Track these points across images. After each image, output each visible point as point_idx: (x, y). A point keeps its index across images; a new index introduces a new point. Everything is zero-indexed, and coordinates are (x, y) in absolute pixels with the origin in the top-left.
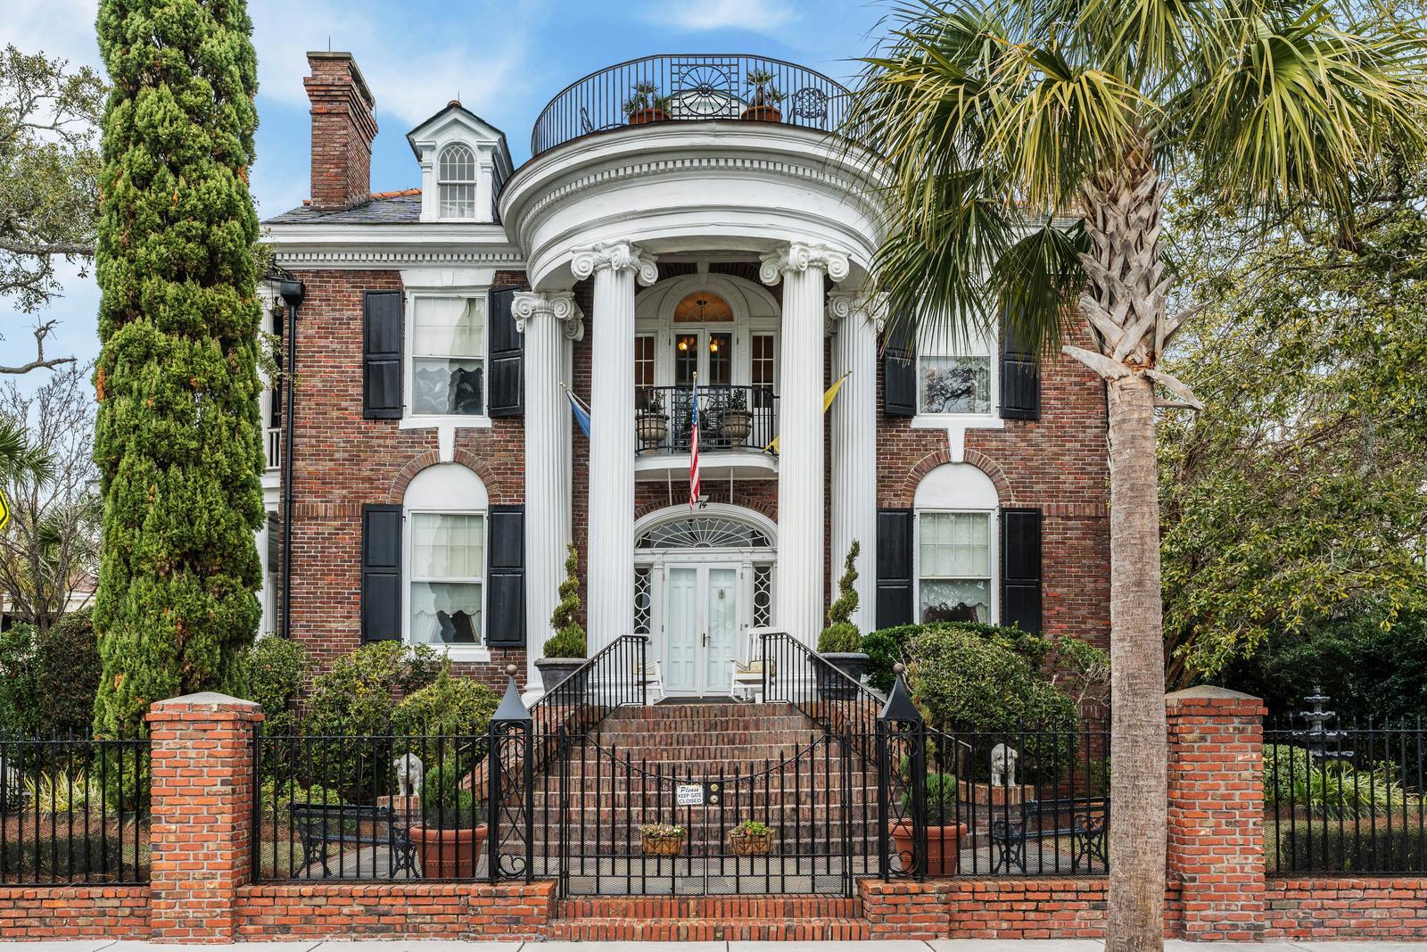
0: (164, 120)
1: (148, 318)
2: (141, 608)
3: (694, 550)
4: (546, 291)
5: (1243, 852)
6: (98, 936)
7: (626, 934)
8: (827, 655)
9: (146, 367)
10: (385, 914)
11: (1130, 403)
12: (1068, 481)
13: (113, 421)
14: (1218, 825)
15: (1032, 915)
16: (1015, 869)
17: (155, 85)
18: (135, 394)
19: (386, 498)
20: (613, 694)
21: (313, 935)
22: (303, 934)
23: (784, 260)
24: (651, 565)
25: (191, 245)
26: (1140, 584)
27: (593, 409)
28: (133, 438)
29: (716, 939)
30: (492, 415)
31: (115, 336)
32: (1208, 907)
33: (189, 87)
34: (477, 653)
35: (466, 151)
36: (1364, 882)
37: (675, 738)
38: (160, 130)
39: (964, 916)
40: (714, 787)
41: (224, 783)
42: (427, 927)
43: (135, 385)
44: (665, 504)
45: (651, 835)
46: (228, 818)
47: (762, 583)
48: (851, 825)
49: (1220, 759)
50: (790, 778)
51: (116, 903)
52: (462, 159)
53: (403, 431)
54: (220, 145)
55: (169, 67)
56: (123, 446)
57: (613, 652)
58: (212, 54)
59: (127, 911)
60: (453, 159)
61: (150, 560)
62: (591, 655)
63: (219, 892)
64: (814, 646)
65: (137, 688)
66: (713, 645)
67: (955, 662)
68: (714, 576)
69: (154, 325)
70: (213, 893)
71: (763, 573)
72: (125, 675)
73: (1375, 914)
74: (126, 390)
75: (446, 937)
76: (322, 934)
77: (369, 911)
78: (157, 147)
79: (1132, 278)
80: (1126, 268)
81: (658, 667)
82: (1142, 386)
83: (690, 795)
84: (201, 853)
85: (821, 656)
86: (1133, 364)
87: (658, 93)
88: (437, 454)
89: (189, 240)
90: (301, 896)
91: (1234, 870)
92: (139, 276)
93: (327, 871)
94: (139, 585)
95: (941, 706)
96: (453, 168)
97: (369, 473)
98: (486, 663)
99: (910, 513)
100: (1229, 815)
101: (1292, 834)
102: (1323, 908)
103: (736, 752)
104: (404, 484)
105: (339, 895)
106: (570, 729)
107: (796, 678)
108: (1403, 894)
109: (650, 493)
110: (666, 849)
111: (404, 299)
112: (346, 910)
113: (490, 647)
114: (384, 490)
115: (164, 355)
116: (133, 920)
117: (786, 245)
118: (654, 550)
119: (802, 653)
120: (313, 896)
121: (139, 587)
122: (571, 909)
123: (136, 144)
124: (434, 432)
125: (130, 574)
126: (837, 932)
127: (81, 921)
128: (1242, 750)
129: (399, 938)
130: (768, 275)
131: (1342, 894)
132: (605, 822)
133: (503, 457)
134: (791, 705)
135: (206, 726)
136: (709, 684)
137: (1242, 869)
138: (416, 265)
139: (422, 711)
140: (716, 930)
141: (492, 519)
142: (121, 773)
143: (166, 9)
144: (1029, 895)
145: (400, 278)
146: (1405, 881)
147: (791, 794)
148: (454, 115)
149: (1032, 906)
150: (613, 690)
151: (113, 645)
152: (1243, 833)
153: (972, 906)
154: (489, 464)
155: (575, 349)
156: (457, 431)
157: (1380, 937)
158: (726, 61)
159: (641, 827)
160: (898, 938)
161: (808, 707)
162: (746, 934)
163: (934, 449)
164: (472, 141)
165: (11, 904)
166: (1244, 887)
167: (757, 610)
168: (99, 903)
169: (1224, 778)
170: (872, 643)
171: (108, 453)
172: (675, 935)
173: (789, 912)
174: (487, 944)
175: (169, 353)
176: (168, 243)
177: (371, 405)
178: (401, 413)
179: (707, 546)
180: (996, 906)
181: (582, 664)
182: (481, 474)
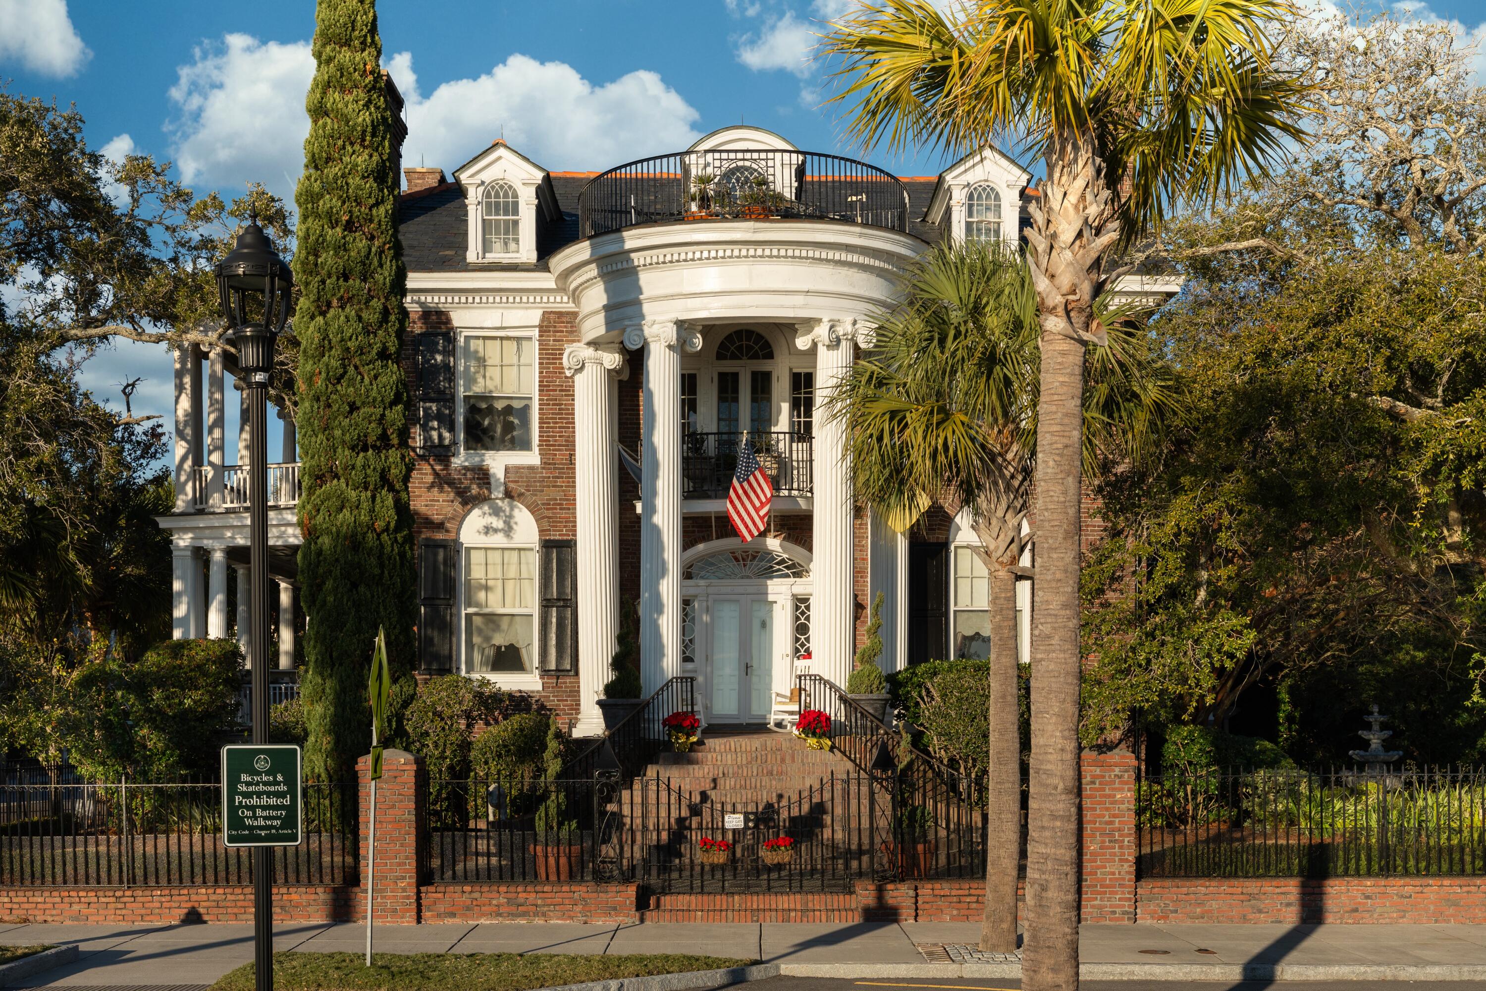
1: (343, 480)
3: (737, 581)
4: (595, 343)
8: (854, 696)
10: (522, 905)
13: (319, 555)
14: (1103, 842)
15: (974, 905)
18: (334, 535)
19: (440, 533)
21: (472, 919)
22: (465, 918)
24: (695, 597)
29: (752, 921)
30: (542, 452)
31: (317, 492)
34: (529, 682)
35: (510, 187)
38: (349, 343)
39: (926, 906)
40: (752, 816)
41: (410, 813)
42: (551, 914)
43: (334, 529)
44: (709, 538)
47: (803, 613)
49: (1105, 796)
52: (506, 195)
53: (455, 469)
57: (665, 693)
60: (497, 196)
62: (645, 695)
63: (408, 889)
66: (755, 673)
68: (756, 607)
69: (347, 485)
71: (802, 603)
73: (1214, 904)
74: (327, 532)
75: (565, 920)
76: (478, 918)
83: (734, 822)
85: (849, 696)
88: (489, 490)
89: (370, 422)
91: (1114, 874)
96: (497, 204)
97: (423, 509)
98: (538, 692)
99: (946, 549)
100: (1111, 835)
102: (1178, 900)
104: (460, 519)
109: (696, 529)
111: (456, 339)
112: (494, 902)
113: (542, 677)
114: (439, 526)
115: (356, 508)
118: (698, 582)
119: (833, 693)
123: (329, 351)
124: (485, 469)
126: (837, 917)
128: (1121, 790)
130: (802, 343)
133: (552, 493)
135: (394, 773)
136: (750, 711)
137: (1119, 873)
138: (467, 307)
140: (752, 915)
141: (542, 552)
144: (972, 892)
145: (450, 318)
148: (500, 151)
149: (974, 899)
152: (1121, 847)
153: (931, 899)
154: (539, 499)
155: (620, 387)
156: (508, 469)
158: (763, 155)
162: (774, 918)
164: (517, 177)
166: (1121, 886)
167: (797, 640)
169: (1107, 809)
172: (723, 918)
173: (805, 903)
174: (593, 924)
175: (358, 504)
178: (454, 452)
179: (748, 577)
180: (949, 899)
181: (638, 705)
182: (532, 509)
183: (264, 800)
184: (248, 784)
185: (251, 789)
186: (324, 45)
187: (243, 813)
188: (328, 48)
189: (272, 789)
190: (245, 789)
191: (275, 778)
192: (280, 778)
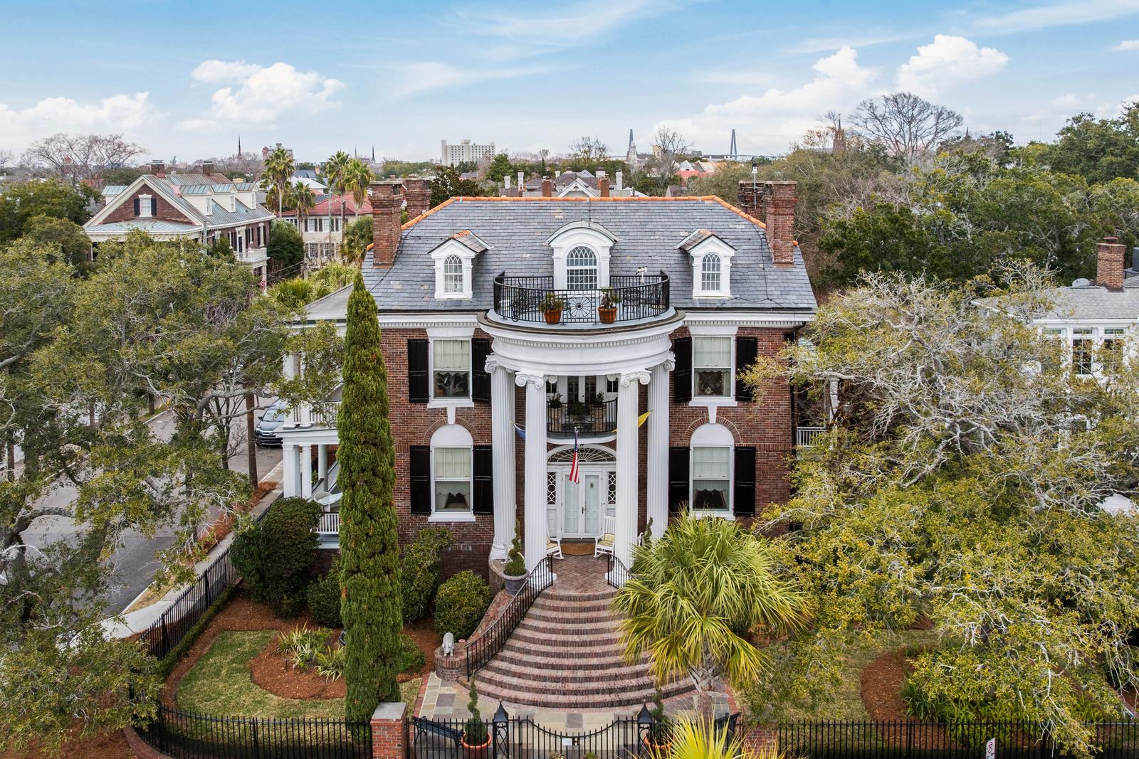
12: (770, 432)
19: (421, 442)
23: (617, 377)
24: (556, 471)
30: (474, 399)
34: (468, 516)
35: (458, 258)
46: (400, 757)
47: (612, 480)
52: (456, 263)
53: (429, 409)
60: (451, 263)
66: (588, 512)
68: (588, 479)
71: (612, 475)
83: (567, 742)
88: (446, 420)
96: (451, 267)
97: (413, 430)
98: (473, 521)
99: (688, 449)
104: (430, 435)
111: (428, 342)
113: (475, 514)
114: (421, 438)
118: (556, 464)
124: (445, 409)
133: (480, 421)
136: (586, 532)
138: (435, 327)
141: (475, 451)
145: (426, 332)
148: (452, 242)
154: (473, 424)
156: (457, 408)
163: (701, 416)
164: (461, 255)
167: (610, 493)
177: (413, 396)
178: (428, 400)
179: (584, 461)
182: (469, 429)
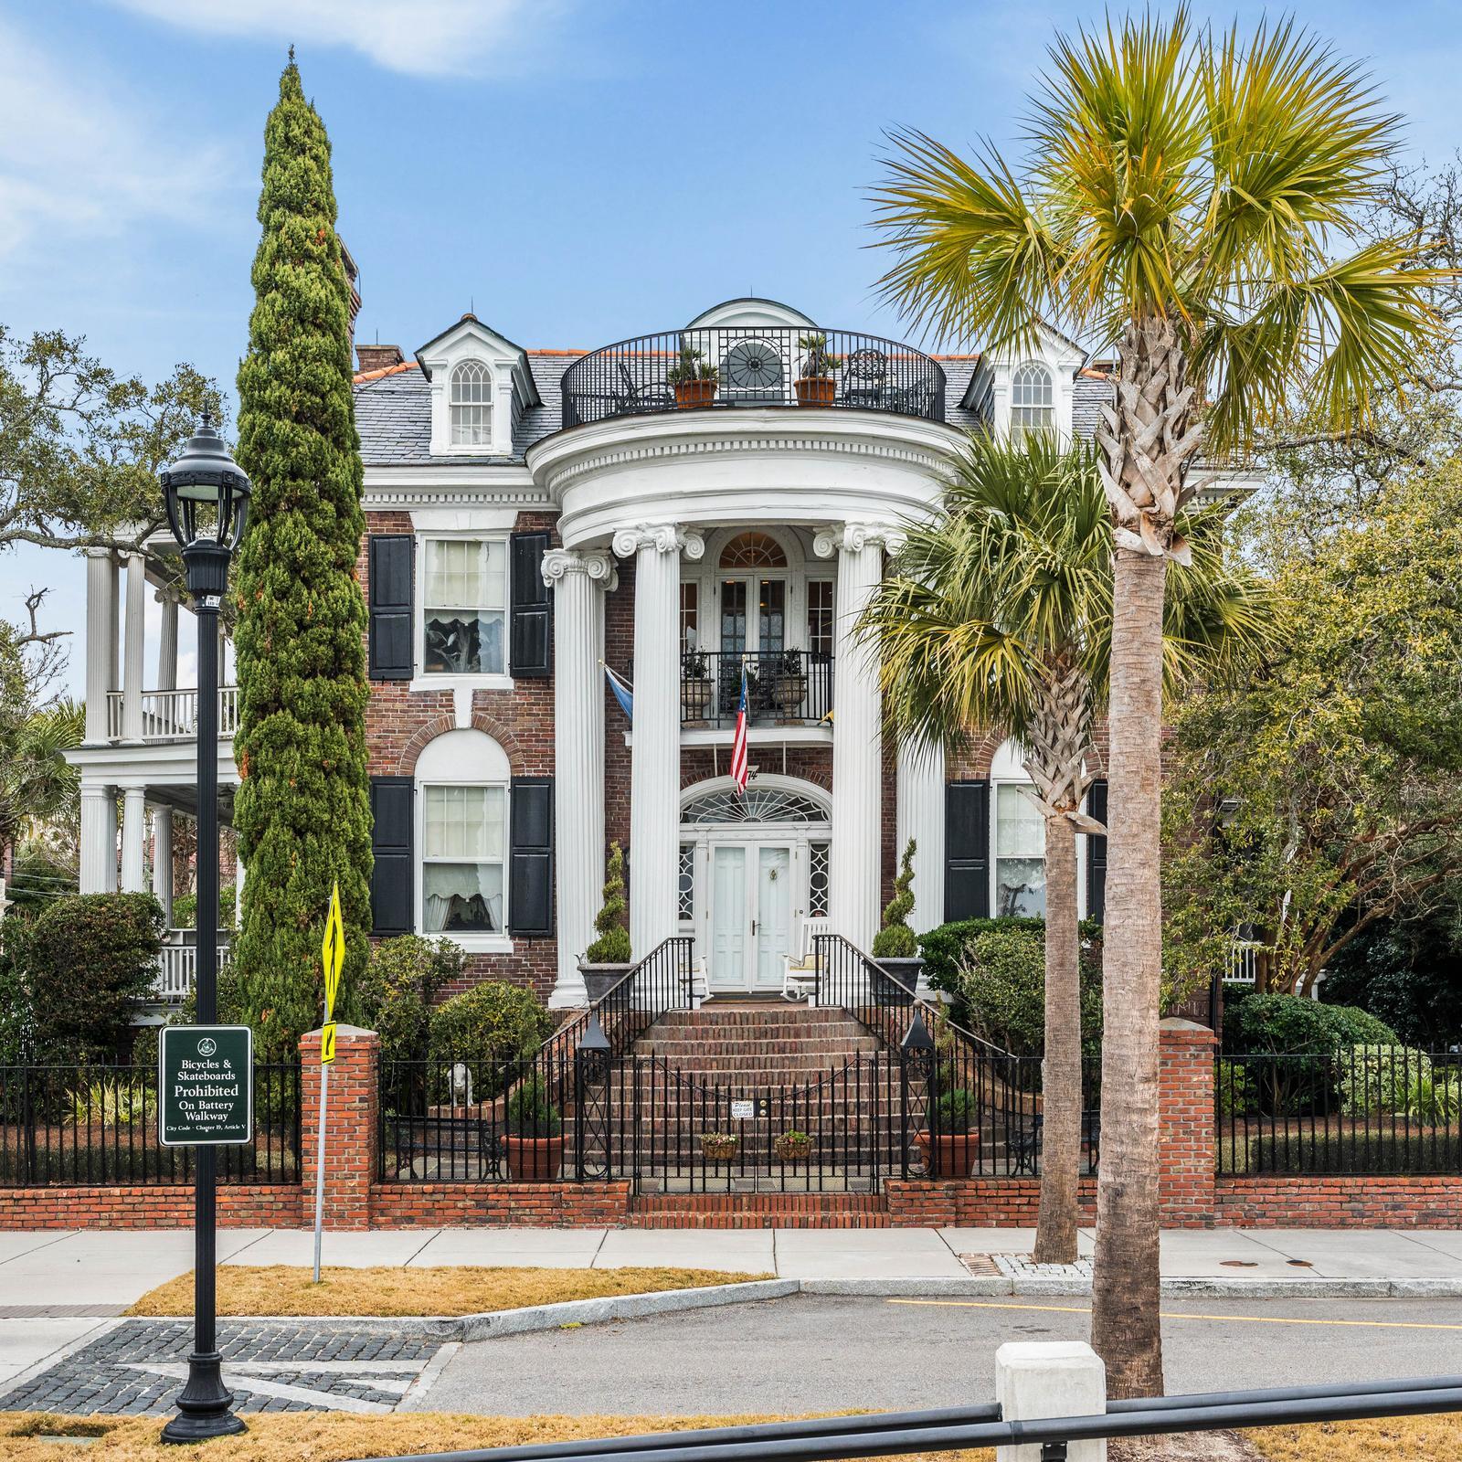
0: (299, 545)
1: (288, 711)
2: (285, 955)
3: (742, 825)
4: (580, 550)
5: (1197, 1156)
6: (257, 1225)
7: (691, 1224)
8: (881, 960)
9: (286, 752)
10: (493, 1208)
11: (1056, 836)
13: (258, 797)
14: (1176, 1134)
15: (1025, 1208)
16: (1026, 1171)
17: (290, 510)
18: (278, 774)
19: (396, 770)
20: (660, 999)
21: (433, 1225)
22: (425, 1224)
23: (838, 537)
24: (694, 843)
25: (322, 648)
26: (1062, 965)
27: (635, 686)
28: (276, 811)
29: (764, 1227)
30: (514, 674)
31: (258, 725)
32: (1168, 1201)
33: (318, 511)
34: (497, 943)
35: (481, 368)
36: (1299, 1181)
37: (724, 1047)
38: (297, 553)
39: (969, 1209)
40: (763, 1103)
41: (361, 1100)
42: (527, 1218)
43: (278, 767)
44: (710, 775)
45: (710, 1143)
46: (365, 1128)
47: (820, 862)
48: (878, 1134)
49: (1179, 1079)
50: (839, 1088)
51: (272, 1198)
52: (476, 378)
53: (414, 694)
54: (340, 556)
55: (302, 497)
56: (268, 820)
57: (659, 957)
58: (337, 482)
59: (281, 1205)
60: (466, 378)
61: (293, 915)
62: (635, 959)
63: (358, 1189)
64: (868, 950)
65: (283, 1022)
66: (763, 932)
67: (1008, 970)
68: (765, 855)
69: (294, 716)
70: (353, 1189)
71: (820, 850)
72: (274, 1010)
73: (1308, 1206)
74: (270, 772)
75: (543, 1226)
76: (440, 1224)
77: (479, 1205)
78: (295, 569)
79: (1059, 746)
80: (1055, 739)
81: (703, 962)
82: (1066, 824)
83: (742, 1110)
84: (343, 1157)
85: (874, 960)
86: (1059, 808)
87: (705, 360)
88: (452, 719)
89: (320, 643)
90: (424, 1193)
91: (1189, 1171)
92: (280, 675)
93: (412, 1172)
94: (281, 935)
95: (992, 1016)
96: (466, 388)
97: (376, 740)
98: (508, 955)
99: (986, 785)
100: (1186, 1125)
101: (1259, 1143)
102: (1264, 1202)
103: (787, 1062)
104: (415, 752)
105: (455, 1192)
106: (617, 1036)
107: (850, 981)
108: (1331, 1190)
109: (696, 764)
110: (723, 1154)
111: (415, 543)
112: (460, 1205)
113: (513, 937)
114: (394, 760)
115: (303, 743)
116: (286, 1213)
117: (841, 525)
118: (698, 825)
119: (856, 957)
120: (431, 1194)
121: (282, 937)
122: (644, 1204)
123: (274, 562)
124: (449, 695)
125: (275, 924)
126: (864, 1222)
127: (242, 1213)
128: (1197, 1072)
129: (504, 1227)
130: (821, 549)
131: (1280, 1190)
132: (659, 1132)
133: (526, 723)
134: (845, 1010)
135: (346, 1054)
136: (759, 977)
137: (1196, 1170)
138: (429, 506)
139: (464, 1019)
140: (764, 1220)
141: (514, 791)
142: (269, 1092)
143: (301, 449)
144: (1023, 1192)
145: (409, 520)
146: (1333, 1180)
147: (840, 1104)
148: (469, 328)
149: (1025, 1200)
150: (660, 994)
151: (262, 986)
152: (1197, 1140)
153: (975, 1200)
154: (511, 730)
155: (607, 600)
156: (475, 694)
157: (1312, 1226)
158: (777, 333)
159: (701, 1136)
160: (913, 1226)
161: (862, 1013)
162: (789, 1223)
164: (489, 358)
165: (185, 1199)
166: (1198, 1185)
167: (813, 893)
168: (257, 1199)
169: (1182, 1095)
170: (933, 942)
171: (255, 824)
172: (730, 1224)
173: (826, 1207)
174: (577, 1231)
175: (306, 740)
176: (304, 647)
177: (379, 664)
178: (412, 673)
179: (757, 821)
180: (995, 1200)
181: (628, 971)
182: (503, 741)
183: (209, 1091)
184: (190, 1072)
185: (193, 1078)
186: (271, 209)
187: (184, 1105)
188: (278, 213)
189: (218, 1077)
190: (186, 1077)
191: (221, 1064)
192: (227, 1064)
